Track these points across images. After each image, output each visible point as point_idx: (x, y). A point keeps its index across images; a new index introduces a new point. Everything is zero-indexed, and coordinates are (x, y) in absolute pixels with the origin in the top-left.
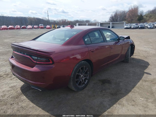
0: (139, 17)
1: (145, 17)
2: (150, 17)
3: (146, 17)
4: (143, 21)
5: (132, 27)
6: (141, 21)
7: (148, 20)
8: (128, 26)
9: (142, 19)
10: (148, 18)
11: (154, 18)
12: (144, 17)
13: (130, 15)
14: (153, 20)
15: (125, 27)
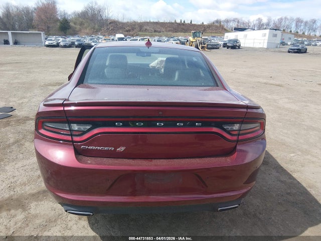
0: (61, 23)
1: (72, 24)
2: (81, 24)
3: (75, 24)
4: (70, 31)
5: (62, 44)
6: (68, 31)
7: (80, 30)
8: (51, 40)
9: (68, 29)
10: (78, 27)
11: (90, 27)
12: (70, 24)
13: (43, 17)
14: (87, 31)
15: (47, 43)
